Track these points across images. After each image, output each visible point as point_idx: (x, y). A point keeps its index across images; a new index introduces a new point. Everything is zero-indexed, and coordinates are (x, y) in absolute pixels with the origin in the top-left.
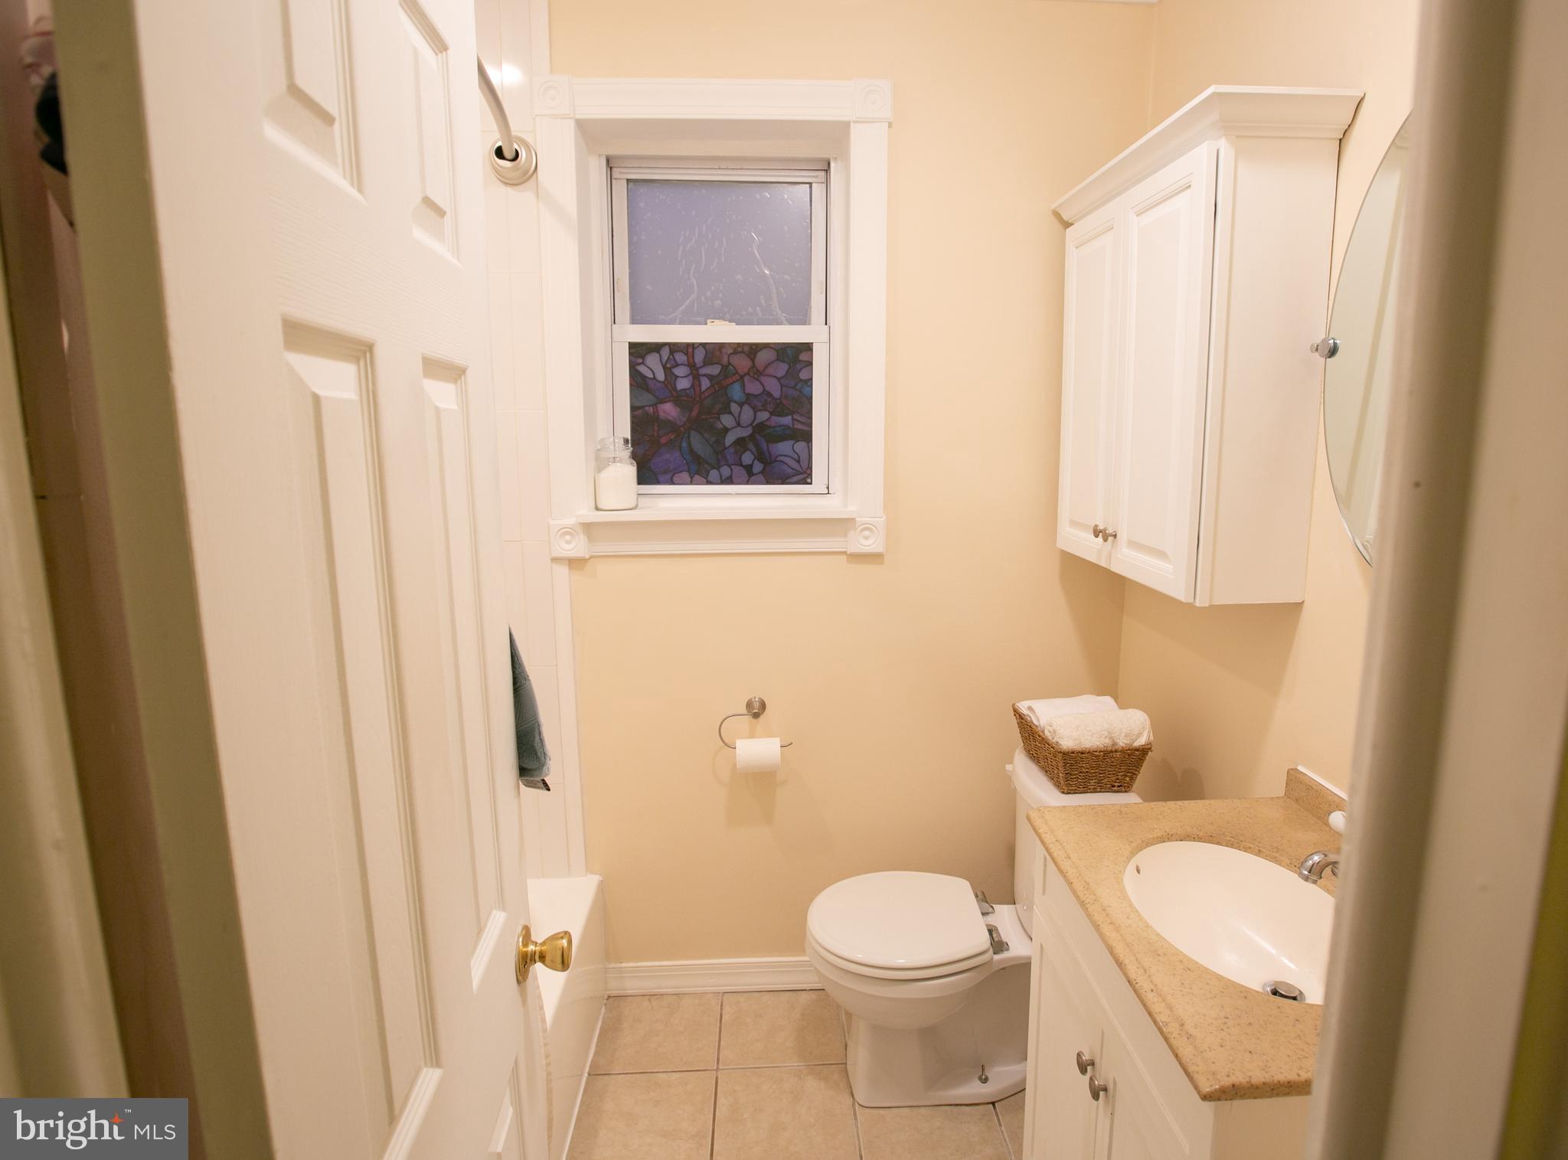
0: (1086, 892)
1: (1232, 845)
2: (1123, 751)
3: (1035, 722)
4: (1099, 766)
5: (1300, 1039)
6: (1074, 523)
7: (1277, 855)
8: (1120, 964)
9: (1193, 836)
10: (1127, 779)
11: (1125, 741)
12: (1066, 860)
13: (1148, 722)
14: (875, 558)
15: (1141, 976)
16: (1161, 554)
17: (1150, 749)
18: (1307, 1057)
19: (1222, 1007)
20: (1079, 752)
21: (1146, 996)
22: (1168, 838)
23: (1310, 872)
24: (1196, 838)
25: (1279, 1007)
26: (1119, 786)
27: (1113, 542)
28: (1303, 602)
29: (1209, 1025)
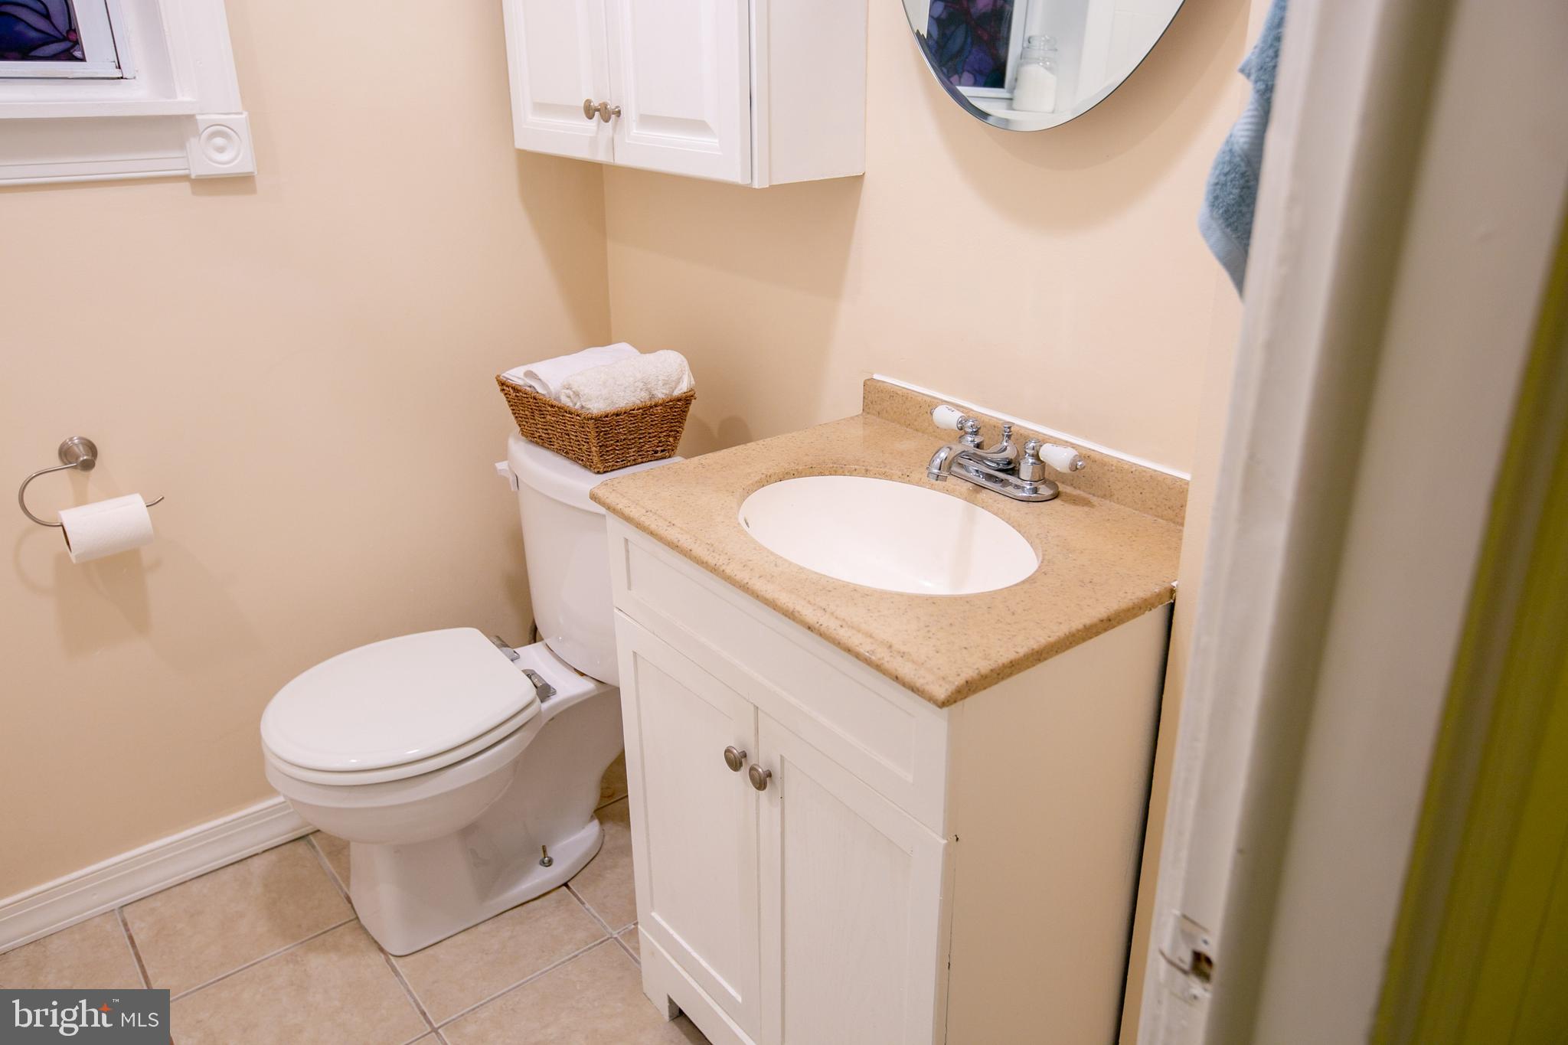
0: (714, 554)
1: (836, 472)
2: (664, 404)
3: (540, 390)
4: (638, 429)
5: (1001, 622)
6: (542, 108)
7: (886, 469)
8: (790, 615)
9: (792, 472)
10: (671, 439)
11: (664, 391)
12: (669, 529)
13: (686, 363)
14: (239, 183)
15: (822, 616)
16: (699, 126)
17: (692, 396)
18: (1015, 636)
19: (918, 618)
20: (613, 414)
21: (837, 634)
22: (766, 480)
23: (940, 469)
24: (796, 473)
25: (967, 602)
26: (662, 451)
27: (617, 121)
28: (864, 174)
29: (915, 638)
